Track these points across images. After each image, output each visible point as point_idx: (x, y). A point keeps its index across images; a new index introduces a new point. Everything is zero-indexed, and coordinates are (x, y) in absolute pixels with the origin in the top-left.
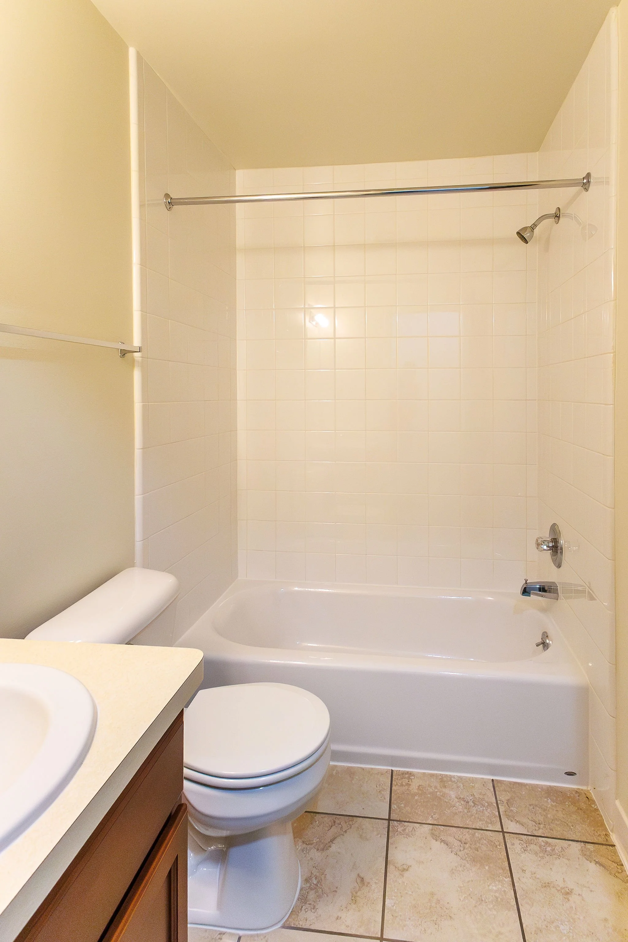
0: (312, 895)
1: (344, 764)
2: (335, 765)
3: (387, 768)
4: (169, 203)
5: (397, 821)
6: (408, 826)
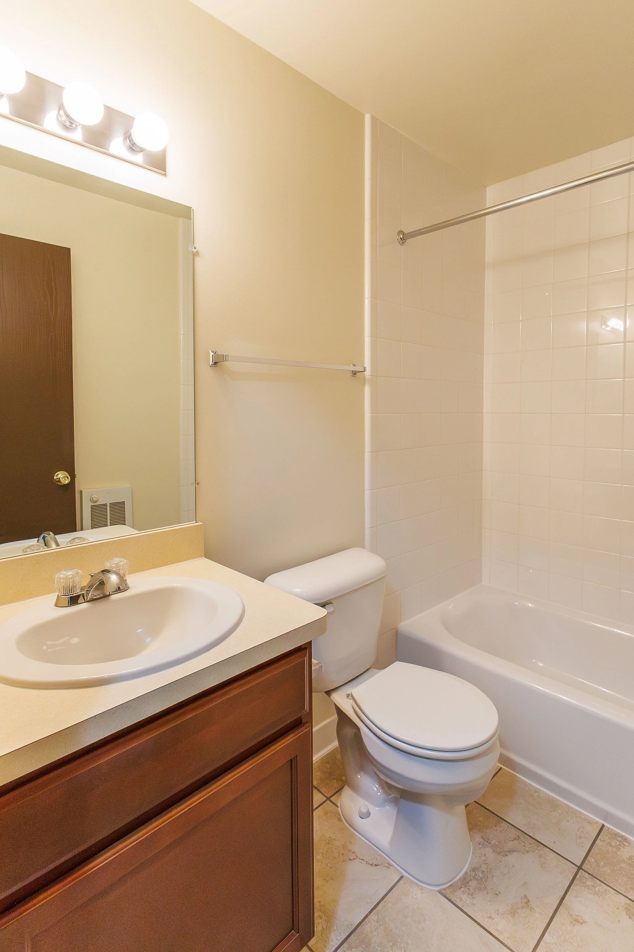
0: (473, 884)
1: (550, 794)
2: (539, 789)
3: (600, 821)
4: (401, 238)
5: (589, 874)
6: (600, 886)
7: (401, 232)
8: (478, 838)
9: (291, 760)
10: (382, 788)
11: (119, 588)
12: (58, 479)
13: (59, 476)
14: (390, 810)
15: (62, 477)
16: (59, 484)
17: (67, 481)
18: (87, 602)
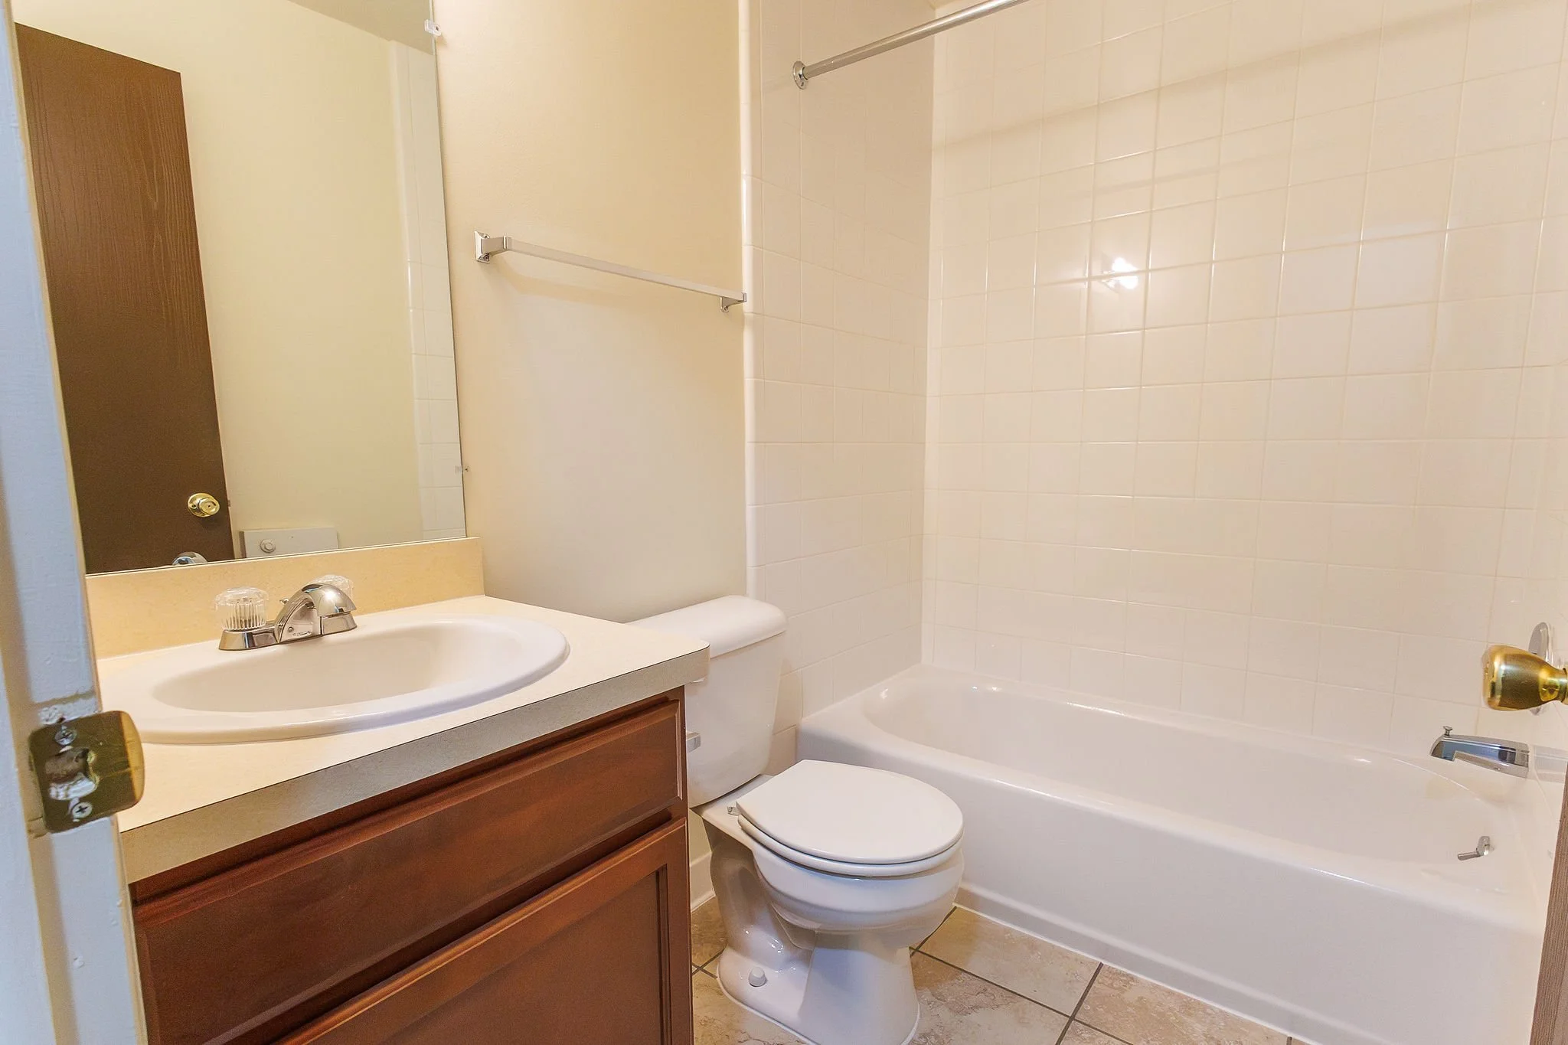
1: (1026, 932)
2: (1010, 929)
3: (1095, 959)
4: (800, 76)
5: (1084, 1024)
6: (1101, 1036)
7: (799, 64)
8: (927, 995)
9: (658, 873)
10: (784, 940)
11: (341, 610)
12: (195, 506)
13: (197, 501)
14: (798, 971)
15: (202, 502)
16: (200, 515)
17: (214, 510)
18: (281, 643)
